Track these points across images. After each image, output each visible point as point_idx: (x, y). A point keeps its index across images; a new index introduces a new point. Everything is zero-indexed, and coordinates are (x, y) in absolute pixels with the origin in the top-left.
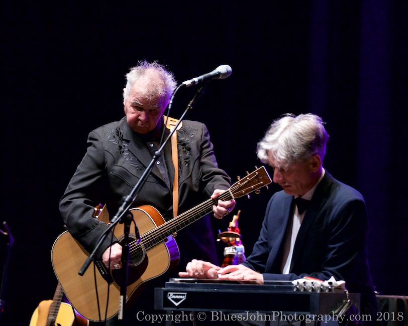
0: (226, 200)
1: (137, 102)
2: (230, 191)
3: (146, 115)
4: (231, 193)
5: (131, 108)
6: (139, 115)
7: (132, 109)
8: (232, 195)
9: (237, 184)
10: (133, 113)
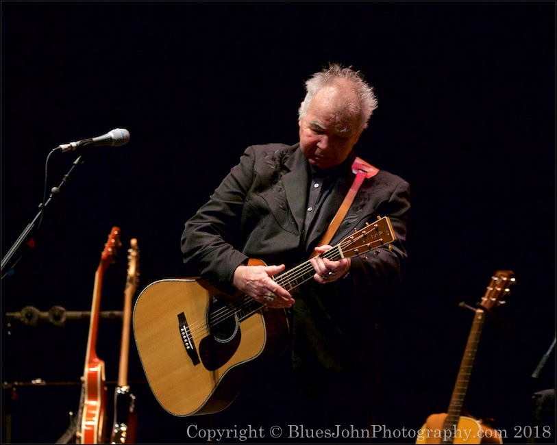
0: (334, 260)
1: (317, 124)
2: (339, 248)
3: (329, 142)
4: (340, 250)
5: (309, 129)
6: (319, 141)
7: (309, 131)
8: (341, 253)
9: (349, 239)
10: (310, 136)
